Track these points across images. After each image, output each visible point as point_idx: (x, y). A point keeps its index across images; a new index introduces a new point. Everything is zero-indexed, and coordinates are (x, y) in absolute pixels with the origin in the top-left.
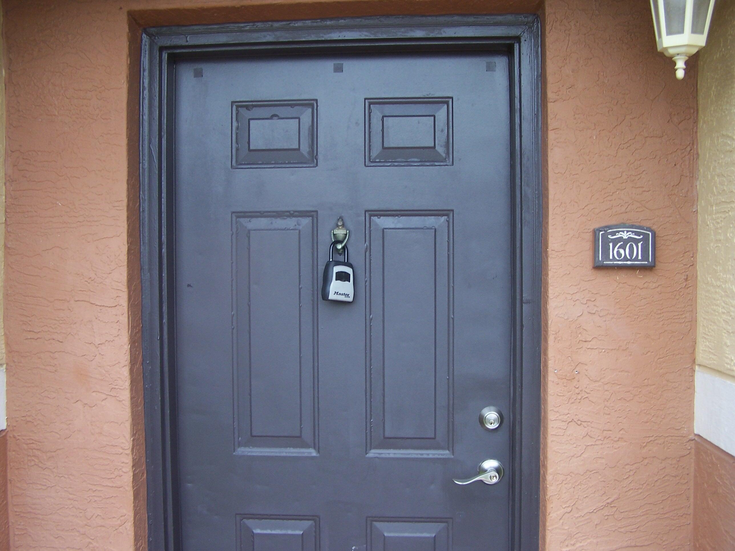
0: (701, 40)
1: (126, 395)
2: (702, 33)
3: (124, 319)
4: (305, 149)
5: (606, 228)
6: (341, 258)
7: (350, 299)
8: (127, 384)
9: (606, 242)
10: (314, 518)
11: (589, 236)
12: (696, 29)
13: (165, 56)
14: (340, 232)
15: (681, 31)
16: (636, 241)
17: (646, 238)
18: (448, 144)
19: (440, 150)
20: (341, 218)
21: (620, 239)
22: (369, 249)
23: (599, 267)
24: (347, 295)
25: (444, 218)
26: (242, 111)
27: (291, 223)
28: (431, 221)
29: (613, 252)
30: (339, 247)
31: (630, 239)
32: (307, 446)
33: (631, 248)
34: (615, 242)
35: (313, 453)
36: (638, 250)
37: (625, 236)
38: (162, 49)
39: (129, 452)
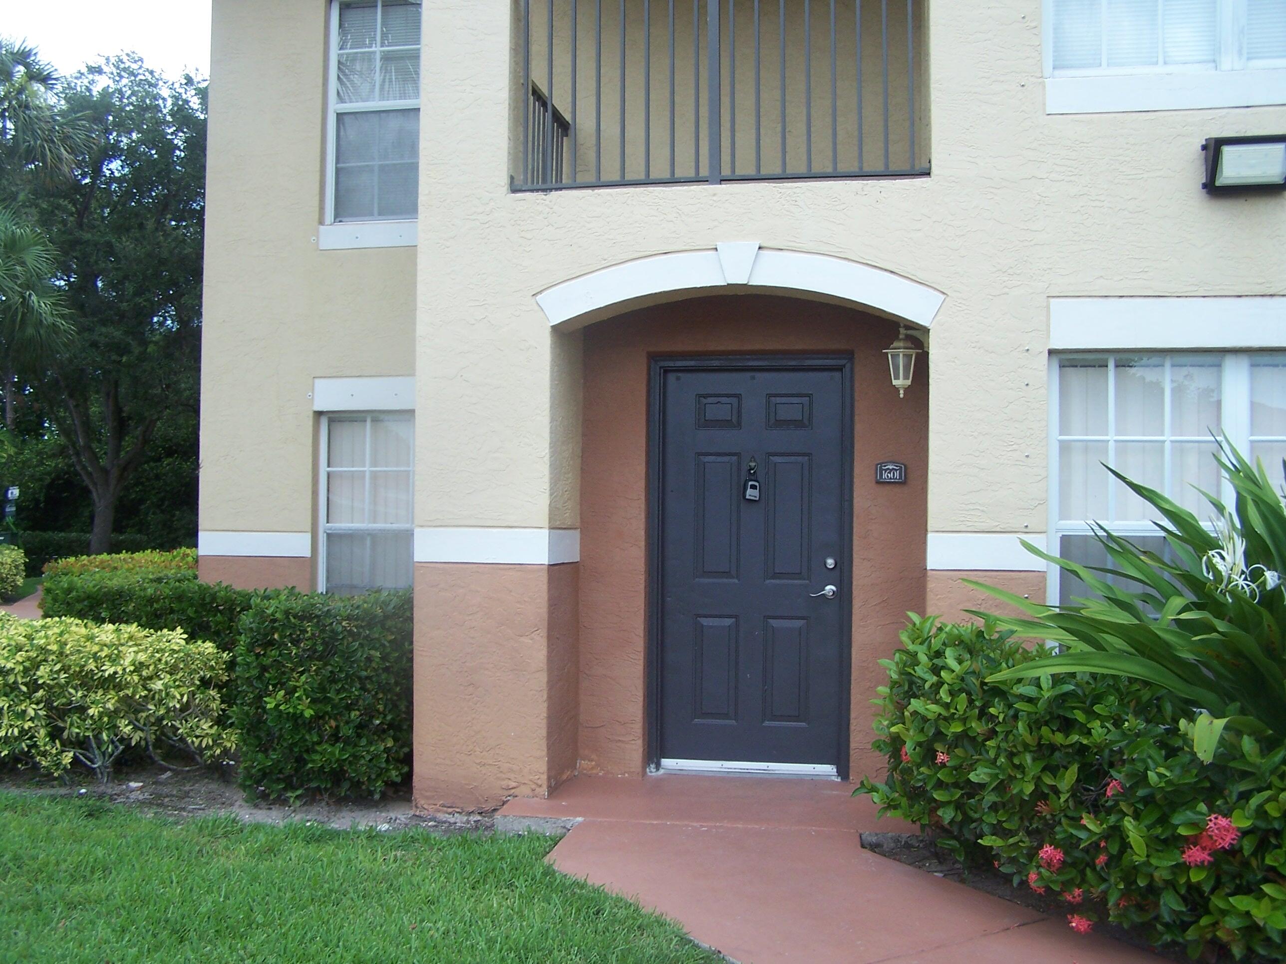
0: (909, 382)
1: (642, 544)
2: (908, 379)
3: (643, 506)
4: (734, 420)
5: (881, 464)
6: (753, 478)
7: (757, 499)
8: (643, 538)
9: (881, 470)
10: (736, 617)
11: (874, 467)
12: (906, 377)
13: (662, 371)
14: (753, 464)
15: (899, 379)
16: (896, 470)
17: (901, 469)
18: (810, 419)
19: (806, 421)
20: (753, 457)
21: (888, 469)
22: (767, 473)
23: (878, 482)
24: (756, 497)
25: (807, 458)
26: (702, 399)
27: (726, 459)
28: (800, 459)
29: (885, 476)
30: (752, 472)
31: (893, 469)
32: (733, 578)
33: (894, 473)
34: (886, 470)
35: (736, 581)
36: (897, 474)
37: (891, 467)
38: (660, 368)
39: (643, 573)
